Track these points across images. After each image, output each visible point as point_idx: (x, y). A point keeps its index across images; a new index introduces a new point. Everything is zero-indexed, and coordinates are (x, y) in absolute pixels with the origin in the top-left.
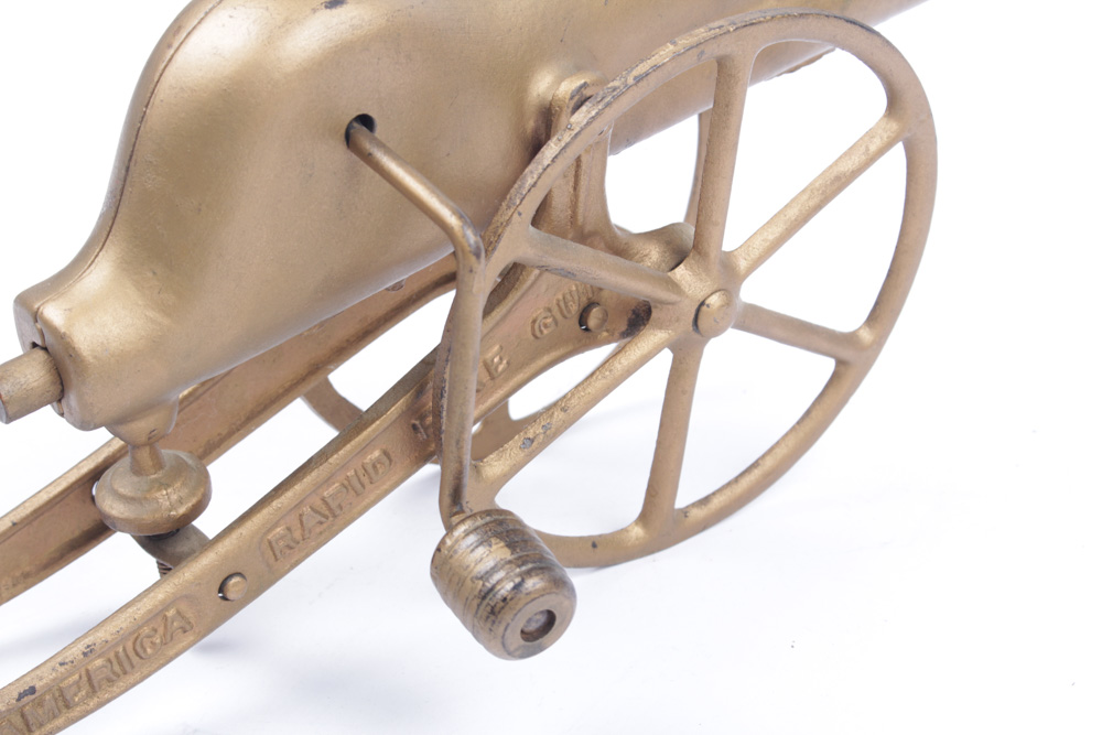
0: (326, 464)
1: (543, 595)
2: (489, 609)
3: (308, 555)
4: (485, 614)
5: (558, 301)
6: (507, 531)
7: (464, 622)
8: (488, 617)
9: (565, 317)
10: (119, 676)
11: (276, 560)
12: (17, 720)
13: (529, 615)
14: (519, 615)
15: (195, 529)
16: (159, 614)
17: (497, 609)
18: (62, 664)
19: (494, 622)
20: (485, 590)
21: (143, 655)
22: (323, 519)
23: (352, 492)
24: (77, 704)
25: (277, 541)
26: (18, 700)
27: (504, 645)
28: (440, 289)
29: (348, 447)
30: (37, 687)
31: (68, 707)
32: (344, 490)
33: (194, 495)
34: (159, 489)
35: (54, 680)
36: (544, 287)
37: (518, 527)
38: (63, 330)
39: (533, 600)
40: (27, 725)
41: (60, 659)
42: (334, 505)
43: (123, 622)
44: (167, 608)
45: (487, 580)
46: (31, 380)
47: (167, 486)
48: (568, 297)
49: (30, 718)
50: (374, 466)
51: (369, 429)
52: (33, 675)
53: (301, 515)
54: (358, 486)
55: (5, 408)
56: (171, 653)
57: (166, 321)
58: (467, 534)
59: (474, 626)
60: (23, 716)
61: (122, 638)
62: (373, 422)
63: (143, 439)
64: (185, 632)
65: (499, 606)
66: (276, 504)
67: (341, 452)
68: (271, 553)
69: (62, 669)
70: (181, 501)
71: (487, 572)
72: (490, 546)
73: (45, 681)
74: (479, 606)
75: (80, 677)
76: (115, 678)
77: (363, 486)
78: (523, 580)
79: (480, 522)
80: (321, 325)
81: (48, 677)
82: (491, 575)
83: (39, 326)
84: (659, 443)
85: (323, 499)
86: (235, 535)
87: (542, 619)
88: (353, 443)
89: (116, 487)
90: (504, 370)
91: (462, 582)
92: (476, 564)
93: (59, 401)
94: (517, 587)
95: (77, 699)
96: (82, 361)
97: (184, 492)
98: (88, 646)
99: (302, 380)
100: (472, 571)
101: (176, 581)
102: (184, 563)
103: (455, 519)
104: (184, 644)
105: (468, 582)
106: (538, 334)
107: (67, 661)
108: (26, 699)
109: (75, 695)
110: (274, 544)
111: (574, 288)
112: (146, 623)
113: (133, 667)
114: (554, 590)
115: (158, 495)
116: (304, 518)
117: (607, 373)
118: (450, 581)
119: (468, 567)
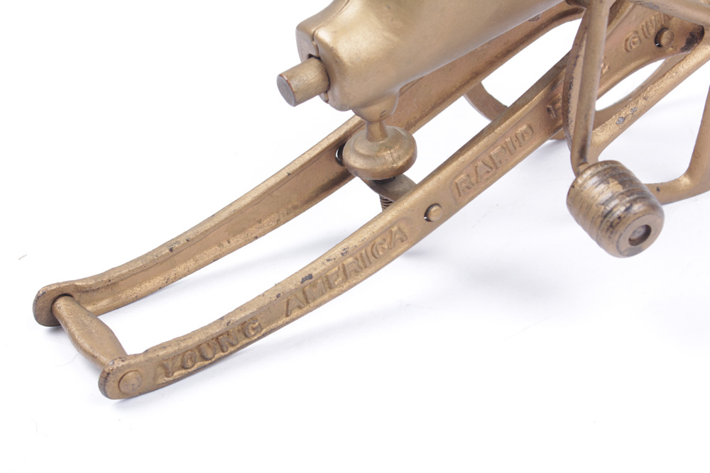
0: (493, 134)
1: (644, 215)
2: (609, 224)
3: (479, 193)
4: (606, 227)
5: (643, 26)
6: (619, 174)
7: (591, 234)
8: (608, 229)
9: (646, 37)
10: (362, 269)
11: (460, 195)
12: (300, 295)
13: (635, 229)
14: (628, 228)
15: (405, 177)
16: (387, 230)
17: (614, 224)
18: (328, 260)
19: (612, 232)
20: (606, 212)
21: (377, 256)
22: (489, 170)
23: (508, 153)
24: (336, 287)
25: (461, 183)
26: (302, 282)
27: (618, 247)
28: (556, 23)
29: (507, 122)
30: (313, 274)
31: (331, 288)
32: (504, 151)
33: (407, 154)
34: (386, 150)
35: (324, 270)
36: (634, 17)
37: (625, 172)
38: (331, 45)
39: (638, 218)
40: (306, 299)
41: (327, 257)
42: (497, 161)
43: (366, 235)
44: (392, 226)
45: (607, 205)
46: (310, 78)
47: (390, 148)
48: (649, 24)
49: (308, 294)
50: (523, 136)
51: (521, 111)
52: (310, 267)
53: (476, 167)
54: (512, 148)
55: (294, 96)
56: (394, 255)
57: (396, 39)
58: (592, 176)
59: (597, 235)
60: (304, 293)
61: (365, 245)
62: (523, 106)
63: (377, 117)
64: (402, 241)
65: (616, 222)
66: (461, 159)
67: (503, 126)
68: (457, 191)
69: (328, 264)
70: (399, 158)
71: (607, 201)
72: (608, 183)
73: (318, 271)
74: (602, 222)
75: (339, 269)
76: (360, 270)
77: (515, 148)
78: (631, 205)
79: (600, 168)
80: (489, 43)
81: (320, 269)
82: (610, 202)
83: (314, 43)
84: (703, 122)
85: (490, 157)
86: (435, 179)
87: (642, 231)
88: (510, 120)
89: (357, 149)
90: (606, 72)
91: (589, 207)
92: (599, 196)
93: (326, 92)
94: (627, 209)
95: (336, 283)
96: (344, 65)
97: (401, 152)
98: (344, 249)
99: (467, 82)
100: (596, 200)
101: (399, 208)
102: (403, 197)
103: (582, 168)
104: (402, 249)
105: (594, 207)
106: (629, 48)
107: (331, 258)
108: (306, 282)
109: (336, 280)
110: (459, 186)
111: (653, 18)
112: (380, 235)
113: (370, 263)
114: (652, 212)
115: (385, 153)
116: (478, 169)
117: (674, 74)
118: (581, 207)
119: (594, 197)
